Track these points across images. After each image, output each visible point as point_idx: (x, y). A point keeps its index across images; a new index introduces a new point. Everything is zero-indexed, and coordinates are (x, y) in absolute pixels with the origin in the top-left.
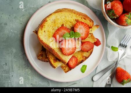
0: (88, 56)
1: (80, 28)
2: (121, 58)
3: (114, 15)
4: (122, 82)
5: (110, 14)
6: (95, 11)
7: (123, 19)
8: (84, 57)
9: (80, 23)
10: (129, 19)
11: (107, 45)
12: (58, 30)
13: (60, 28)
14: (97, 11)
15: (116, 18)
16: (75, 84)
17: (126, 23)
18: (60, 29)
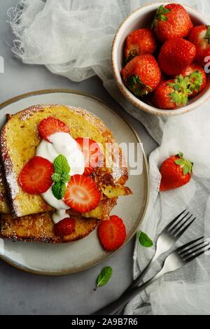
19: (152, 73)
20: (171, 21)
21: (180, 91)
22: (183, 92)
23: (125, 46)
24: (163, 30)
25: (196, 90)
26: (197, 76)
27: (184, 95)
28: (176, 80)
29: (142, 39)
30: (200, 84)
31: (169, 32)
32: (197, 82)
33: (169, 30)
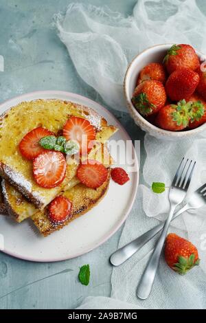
0: (95, 198)
1: (76, 131)
2: (174, 214)
3: (148, 105)
4: (177, 264)
5: (141, 105)
6: (118, 116)
7: (167, 112)
8: (88, 201)
9: (76, 119)
10: (178, 113)
11: (142, 181)
12: (30, 134)
13: (34, 130)
14: (122, 116)
15: (151, 111)
16: (69, 273)
17: (173, 120)
18: (33, 133)
19: (158, 93)
20: (180, 56)
21: (181, 113)
22: (184, 115)
23: (139, 77)
24: (173, 62)
25: (198, 120)
26: (200, 107)
27: (185, 118)
28: (179, 104)
29: (154, 70)
30: (202, 115)
31: (178, 65)
32: (199, 112)
33: (178, 62)
